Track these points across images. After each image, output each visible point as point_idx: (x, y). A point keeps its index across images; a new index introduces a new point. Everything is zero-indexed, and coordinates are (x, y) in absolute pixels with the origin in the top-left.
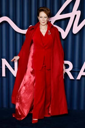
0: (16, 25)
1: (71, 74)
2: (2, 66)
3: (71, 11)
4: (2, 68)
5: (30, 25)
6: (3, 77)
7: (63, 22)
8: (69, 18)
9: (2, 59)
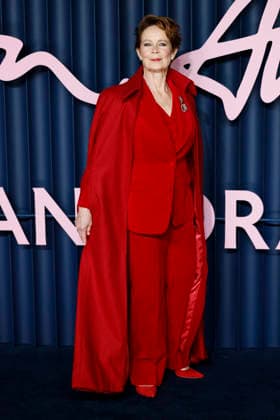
0: (78, 78)
1: (259, 235)
2: (33, 212)
3: (253, 28)
4: (34, 219)
5: (121, 79)
6: (39, 246)
7: (228, 67)
8: (247, 54)
9: (35, 189)
